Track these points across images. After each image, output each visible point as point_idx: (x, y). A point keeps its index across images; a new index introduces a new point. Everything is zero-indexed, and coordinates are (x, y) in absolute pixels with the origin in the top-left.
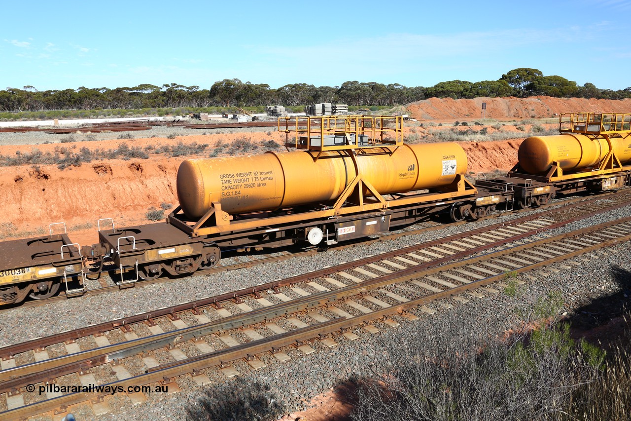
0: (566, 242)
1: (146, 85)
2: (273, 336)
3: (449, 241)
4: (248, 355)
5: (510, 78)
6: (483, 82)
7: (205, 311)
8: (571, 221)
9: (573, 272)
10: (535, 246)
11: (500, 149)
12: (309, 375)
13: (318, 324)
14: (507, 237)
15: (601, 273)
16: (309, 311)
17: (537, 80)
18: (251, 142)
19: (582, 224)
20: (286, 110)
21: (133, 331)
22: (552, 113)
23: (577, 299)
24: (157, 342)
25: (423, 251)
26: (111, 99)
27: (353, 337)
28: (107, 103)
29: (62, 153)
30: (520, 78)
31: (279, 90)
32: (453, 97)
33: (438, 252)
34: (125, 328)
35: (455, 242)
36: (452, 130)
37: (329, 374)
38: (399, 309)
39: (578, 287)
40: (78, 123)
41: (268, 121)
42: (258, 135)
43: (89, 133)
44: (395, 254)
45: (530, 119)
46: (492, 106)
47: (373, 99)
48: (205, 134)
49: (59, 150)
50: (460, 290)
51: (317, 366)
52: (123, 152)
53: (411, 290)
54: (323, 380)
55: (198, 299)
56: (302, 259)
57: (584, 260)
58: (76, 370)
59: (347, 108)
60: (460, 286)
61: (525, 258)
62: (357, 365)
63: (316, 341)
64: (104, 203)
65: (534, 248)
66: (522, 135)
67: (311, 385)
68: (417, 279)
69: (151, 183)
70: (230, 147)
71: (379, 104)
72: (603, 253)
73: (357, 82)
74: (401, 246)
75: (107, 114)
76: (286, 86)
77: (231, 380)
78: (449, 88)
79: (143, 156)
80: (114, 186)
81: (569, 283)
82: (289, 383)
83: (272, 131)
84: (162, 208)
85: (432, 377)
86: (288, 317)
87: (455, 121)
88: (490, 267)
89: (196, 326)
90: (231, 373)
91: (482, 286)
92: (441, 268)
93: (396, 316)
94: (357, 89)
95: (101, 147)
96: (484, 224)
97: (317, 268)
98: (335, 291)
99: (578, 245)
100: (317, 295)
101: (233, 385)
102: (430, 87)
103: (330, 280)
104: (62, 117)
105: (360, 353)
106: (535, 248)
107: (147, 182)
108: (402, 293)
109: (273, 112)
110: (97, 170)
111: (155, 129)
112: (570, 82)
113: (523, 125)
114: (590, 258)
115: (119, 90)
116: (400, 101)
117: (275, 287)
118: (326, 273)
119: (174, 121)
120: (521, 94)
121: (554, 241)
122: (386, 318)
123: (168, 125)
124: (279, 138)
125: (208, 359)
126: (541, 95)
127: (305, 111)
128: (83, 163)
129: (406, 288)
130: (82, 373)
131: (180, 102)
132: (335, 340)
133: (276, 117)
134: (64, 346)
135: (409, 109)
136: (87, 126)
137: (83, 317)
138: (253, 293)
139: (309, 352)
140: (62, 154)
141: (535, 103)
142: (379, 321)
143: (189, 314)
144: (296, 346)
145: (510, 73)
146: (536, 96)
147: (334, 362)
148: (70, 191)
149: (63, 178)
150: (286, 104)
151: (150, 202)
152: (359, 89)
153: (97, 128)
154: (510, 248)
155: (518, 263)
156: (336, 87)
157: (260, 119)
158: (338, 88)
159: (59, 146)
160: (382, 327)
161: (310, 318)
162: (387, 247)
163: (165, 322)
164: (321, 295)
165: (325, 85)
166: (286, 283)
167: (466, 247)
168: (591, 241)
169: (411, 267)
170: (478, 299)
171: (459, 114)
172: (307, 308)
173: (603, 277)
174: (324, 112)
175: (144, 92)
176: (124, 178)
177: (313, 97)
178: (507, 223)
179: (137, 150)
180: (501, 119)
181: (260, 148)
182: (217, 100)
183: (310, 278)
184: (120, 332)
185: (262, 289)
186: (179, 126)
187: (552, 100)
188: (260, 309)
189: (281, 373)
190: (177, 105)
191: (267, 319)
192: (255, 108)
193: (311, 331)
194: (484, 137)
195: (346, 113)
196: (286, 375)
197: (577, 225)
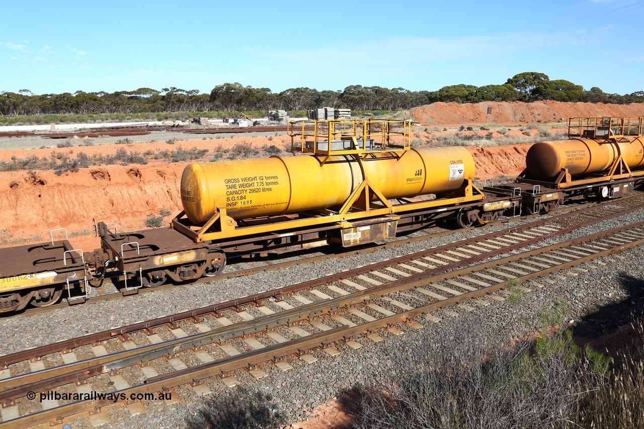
0: (573, 249)
1: (145, 89)
2: (274, 345)
3: (454, 248)
4: (249, 364)
5: (516, 82)
6: (488, 86)
7: (205, 320)
8: (578, 227)
9: (580, 279)
10: (542, 253)
11: (506, 154)
12: (311, 384)
13: (320, 333)
14: (513, 244)
15: (608, 280)
16: (311, 320)
17: (544, 84)
18: (252, 148)
19: (589, 231)
20: (288, 115)
21: (131, 340)
22: (558, 118)
23: (584, 306)
24: (156, 352)
25: (427, 258)
26: (109, 103)
27: (356, 346)
28: (105, 107)
29: (59, 159)
30: (526, 82)
31: (281, 94)
32: (458, 102)
33: (443, 259)
34: (124, 337)
35: (460, 249)
36: (457, 135)
37: (332, 384)
38: (404, 317)
39: (585, 294)
40: (75, 128)
41: (270, 126)
42: (259, 140)
43: (87, 137)
44: (399, 261)
45: (536, 124)
46: (497, 111)
47: (376, 103)
48: (205, 139)
49: (56, 155)
50: (465, 298)
51: (319, 375)
52: (121, 157)
53: (416, 297)
54: (326, 390)
55: (198, 307)
56: (304, 267)
57: (591, 267)
58: (72, 380)
59: (350, 113)
60: (465, 294)
61: (532, 265)
62: (361, 374)
63: (318, 350)
64: (101, 209)
65: (541, 255)
66: (528, 140)
67: (313, 395)
68: (421, 287)
69: (150, 189)
70: (231, 153)
71: (383, 109)
72: (611, 260)
73: (360, 86)
74: (405, 253)
75: (104, 118)
76: (288, 90)
77: (232, 390)
78: (454, 92)
79: (142, 162)
80: (111, 192)
81: (576, 291)
82: (291, 392)
83: (273, 136)
84: (161, 214)
85: (436, 386)
86: (290, 325)
87: (460, 126)
88: (495, 274)
89: (195, 335)
90: (231, 383)
91: (488, 294)
92: (446, 275)
93: (400, 324)
94: (360, 93)
95: (98, 152)
96: (490, 231)
97: (320, 276)
98: (338, 298)
99: (585, 252)
100: (319, 303)
101: (234, 395)
103: (333, 288)
104: (58, 122)
105: (364, 362)
107: (146, 188)
108: (406, 301)
109: (274, 117)
110: (95, 176)
111: (154, 135)
112: (576, 86)
113: (529, 130)
114: (597, 265)
115: (117, 94)
116: (404, 105)
117: (276, 295)
118: (329, 280)
119: (173, 126)
120: (527, 98)
121: (561, 248)
122: (390, 326)
123: (168, 130)
124: (281, 143)
125: (208, 369)
126: (547, 99)
127: (307, 115)
128: (80, 169)
129: (410, 296)
130: (79, 383)
131: (180, 106)
132: (338, 349)
133: (278, 122)
134: (60, 355)
135: (413, 113)
136: (84, 131)
137: (80, 326)
138: (254, 301)
139: (311, 361)
141: (541, 108)
142: (383, 330)
143: (189, 322)
144: (298, 355)
145: (515, 77)
146: (542, 100)
147: (337, 371)
148: (67, 197)
149: (59, 184)
150: (288, 108)
151: (149, 208)
152: (363, 93)
153: (94, 133)
154: (516, 255)
155: (524, 270)
156: (339, 91)
157: (261, 123)
158: (341, 92)
159: (56, 151)
160: (386, 335)
161: (312, 326)
162: (391, 254)
163: (164, 331)
164: (323, 303)
165: (327, 89)
166: (288, 291)
167: (471, 254)
168: (598, 247)
169: (415, 274)
170: (484, 307)
171: (464, 118)
172: (310, 316)
173: (610, 284)
174: (326, 117)
175: (143, 96)
176: (122, 184)
177: (316, 101)
178: (512, 229)
179: (135, 155)
180: (507, 124)
181: (261, 153)
182: (217, 104)
183: (312, 286)
184: (118, 341)
185: (263, 297)
186: (178, 131)
187: (558, 104)
188: (261, 317)
189: (283, 383)
190: (176, 109)
191: (268, 327)
192: (256, 113)
193: (313, 339)
194: (490, 142)
195: (349, 118)
196: (288, 385)
197: (584, 231)
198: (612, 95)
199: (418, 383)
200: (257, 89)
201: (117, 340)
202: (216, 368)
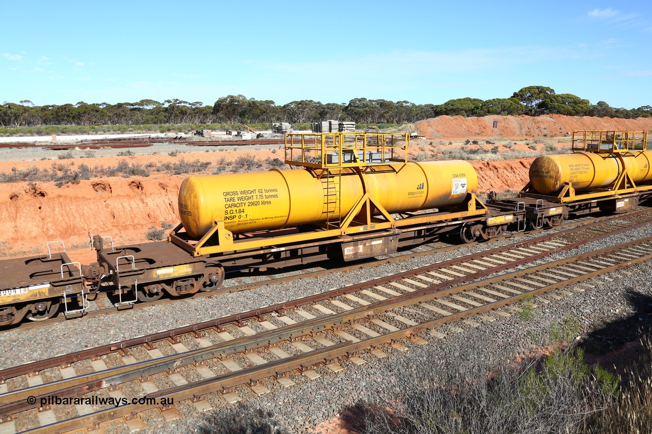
0: (579, 264)
1: (148, 100)
2: (277, 361)
3: (459, 263)
4: (250, 380)
5: (521, 96)
6: (494, 100)
7: (207, 335)
8: (585, 242)
9: (587, 295)
10: (548, 268)
11: (512, 168)
12: (314, 401)
13: (323, 349)
14: (519, 259)
15: (615, 296)
16: (314, 335)
17: (550, 98)
18: (256, 160)
19: (596, 246)
20: (291, 127)
21: (131, 354)
22: (564, 132)
23: (591, 322)
24: (156, 366)
25: (432, 273)
26: (111, 115)
27: (359, 362)
28: (107, 119)
29: (60, 170)
30: (532, 96)
31: (285, 107)
32: (463, 116)
33: (448, 274)
34: (124, 352)
35: (465, 264)
36: (462, 148)
37: (335, 400)
38: (408, 333)
39: (592, 310)
40: (77, 139)
41: (273, 138)
42: (262, 153)
43: (88, 149)
44: (403, 276)
45: (542, 138)
46: (503, 125)
47: (382, 116)
48: (207, 151)
49: (57, 167)
50: (470, 314)
51: (322, 392)
52: (123, 169)
53: (420, 313)
54: (328, 407)
55: (199, 321)
56: (308, 281)
57: (598, 282)
59: (354, 126)
60: (471, 309)
61: (538, 281)
62: (364, 390)
63: (321, 365)
64: (102, 221)
66: (533, 154)
67: (316, 412)
68: (426, 302)
69: (152, 201)
70: (234, 165)
71: (388, 122)
72: (618, 276)
73: (365, 99)
74: (410, 267)
75: (106, 130)
76: (292, 103)
77: (233, 407)
78: (459, 106)
79: (144, 174)
80: (113, 205)
81: (582, 307)
82: (293, 409)
83: (277, 149)
84: (162, 227)
85: (441, 403)
86: (293, 340)
87: (466, 139)
88: (501, 290)
89: (196, 350)
90: (233, 399)
91: (493, 309)
92: (451, 291)
93: (404, 340)
94: (364, 106)
95: (100, 164)
96: (495, 246)
97: (323, 291)
98: (341, 313)
99: (592, 267)
100: (323, 318)
101: (235, 411)
102: (440, 104)
103: (336, 302)
104: (60, 133)
105: (367, 378)
106: (547, 270)
107: (147, 200)
108: (411, 316)
109: (278, 130)
110: (96, 188)
111: (156, 146)
112: (583, 100)
113: (535, 144)
114: (604, 280)
115: (120, 106)
116: (409, 118)
117: (279, 310)
118: (332, 295)
119: (176, 138)
120: (533, 112)
121: (567, 263)
122: (394, 342)
123: (170, 142)
125: (209, 384)
126: (553, 113)
127: (311, 128)
128: (81, 181)
129: (415, 311)
131: (182, 118)
132: (341, 365)
133: (282, 135)
134: (59, 370)
135: (418, 126)
136: (86, 143)
137: (79, 340)
138: (256, 316)
139: (314, 377)
141: (547, 122)
142: (386, 345)
143: (190, 337)
144: (301, 371)
145: (521, 91)
146: (548, 114)
147: (340, 387)
148: (68, 209)
149: (60, 196)
150: (291, 121)
151: (151, 221)
152: (367, 106)
153: (96, 145)
154: (522, 270)
155: (530, 285)
156: (343, 104)
157: (265, 136)
158: (345, 105)
159: (56, 162)
160: (390, 351)
161: (315, 341)
162: (396, 269)
163: (165, 345)
164: (326, 318)
165: (331, 102)
166: (291, 305)
167: (477, 269)
168: (605, 263)
169: (420, 289)
170: (489, 323)
171: (469, 132)
172: (313, 331)
173: (617, 300)
174: (330, 130)
175: (145, 107)
176: (123, 197)
177: (320, 114)
178: (519, 244)
179: (137, 167)
180: (513, 138)
181: (265, 166)
182: (221, 116)
185: (266, 312)
186: (181, 143)
187: (564, 118)
188: (264, 332)
189: (285, 399)
190: (179, 121)
191: (270, 343)
192: (260, 125)
193: (316, 355)
194: (496, 156)
195: (354, 131)
196: (290, 401)
197: (591, 246)
198: (618, 109)
199: (422, 400)
200: (261, 101)
201: (117, 355)
202: (218, 383)
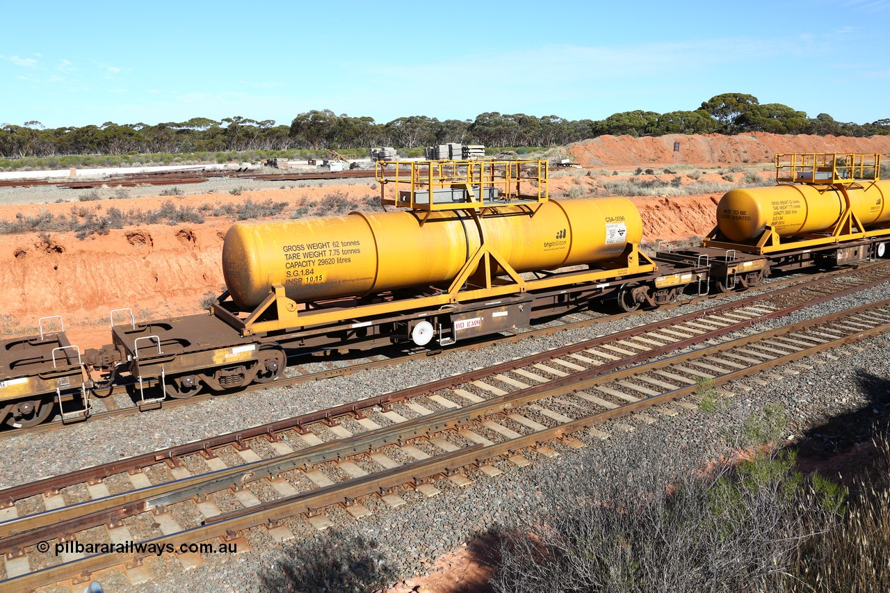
0: (792, 337)
1: (200, 119)
2: (381, 472)
3: (628, 336)
4: (345, 498)
5: (713, 107)
6: (674, 113)
7: (285, 438)
8: (799, 307)
9: (802, 380)
10: (749, 343)
11: (699, 207)
12: (432, 526)
13: (444, 455)
14: (709, 331)
15: (841, 380)
16: (431, 437)
17: (751, 110)
18: (349, 199)
19: (814, 312)
20: (397, 154)
21: (183, 465)
22: (772, 156)
23: (807, 416)
24: (217, 481)
25: (591, 351)
26: (150, 139)
27: (493, 472)
28: (144, 145)
29: (82, 216)
30: (726, 107)
31: (388, 125)
32: (633, 135)
33: (613, 352)
34: (173, 462)
35: (636, 338)
36: (632, 180)
37: (460, 525)
38: (559, 432)
39: (809, 400)
40: (104, 174)
41: (371, 169)
42: (358, 189)
43: (120, 187)
44: (552, 355)
45: (741, 165)
46: (688, 147)
47: (520, 137)
48: (283, 188)
49: (78, 211)
50: (644, 406)
51: (443, 513)
52: (168, 213)
53: (576, 405)
54: (452, 533)
55: (274, 420)
56: (422, 363)
57: (817, 362)
58: (103, 522)
59: (484, 151)
60: (644, 400)
61: (736, 360)
62: (500, 511)
63: (441, 478)
64: (141, 285)
65: (747, 345)
66: (726, 187)
67: (435, 540)
68: (583, 391)
69: (208, 257)
70: (319, 207)
71: (530, 145)
72: (845, 353)
73: (497, 113)
74: (561, 344)
75: (144, 160)
76: (398, 120)
77: (322, 534)
78: (627, 121)
79: (196, 220)
80: (155, 262)
81: (796, 395)
82: (404, 537)
85: (603, 525)
86: (402, 444)
87: (636, 168)
88: (685, 373)
89: (272, 459)
90: (322, 524)
91: (675, 400)
92: (617, 375)
93: (554, 443)
94: (497, 123)
95: (136, 207)
96: (677, 313)
97: (443, 376)
98: (468, 407)
99: (810, 341)
100: (443, 414)
101: (325, 540)
102: (601, 120)
103: (461, 392)
104: (81, 166)
105: (504, 495)
106: (749, 345)
107: (202, 256)
108: (562, 410)
109: (379, 157)
110: (131, 240)
111: (212, 182)
112: (797, 112)
113: (732, 174)
114: (826, 359)
115: (162, 127)
116: (559, 140)
117: (383, 403)
118: (456, 382)
119: (240, 170)
120: (729, 129)
121: (776, 336)
122: (541, 445)
123: (231, 176)
125: (290, 505)
126: (756, 130)
127: (425, 154)
128: (111, 230)
129: (568, 403)
130: (112, 526)
131: (248, 143)
132: (468, 476)
134: (86, 487)
135: (571, 151)
136: (116, 178)
137: (112, 447)
138: (352, 411)
139: (431, 493)
140: (81, 218)
141: (748, 142)
142: (530, 450)
143: (263, 441)
144: (414, 486)
145: (712, 100)
146: (749, 132)
147: (467, 507)
148: (93, 269)
149: (83, 252)
150: (398, 145)
151: (207, 284)
152: (501, 123)
153: (131, 181)
154: (714, 345)
155: (724, 366)
156: (468, 120)
157: (361, 166)
158: (471, 122)
159: (77, 206)
160: (534, 457)
161: (433, 445)
162: (541, 345)
163: (229, 453)
164: (448, 414)
165: (452, 118)
166: (399, 397)
167: (652, 345)
168: (827, 335)
169: (575, 373)
170: (669, 418)
171: (641, 157)
172: (429, 431)
173: (844, 386)
174: (451, 156)
175: (196, 129)
176: (169, 251)
177: (437, 135)
178: (709, 310)
179: (187, 210)
180: (701, 165)
181: (362, 206)
182: (300, 139)
183: (432, 390)
184: (165, 467)
185: (365, 406)
186: (247, 177)
187: (772, 137)
188: (363, 434)
189: (392, 523)
190: (243, 147)
191: (372, 447)
192: (354, 151)
193: (434, 464)
194: (677, 190)
195: (483, 157)
196: (400, 526)
197: (808, 313)
198: (846, 124)
199: (577, 522)
200: (355, 118)
201: (163, 466)
202: (301, 503)
